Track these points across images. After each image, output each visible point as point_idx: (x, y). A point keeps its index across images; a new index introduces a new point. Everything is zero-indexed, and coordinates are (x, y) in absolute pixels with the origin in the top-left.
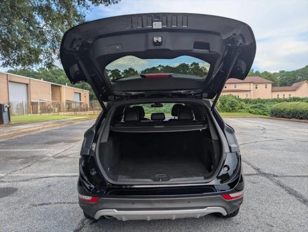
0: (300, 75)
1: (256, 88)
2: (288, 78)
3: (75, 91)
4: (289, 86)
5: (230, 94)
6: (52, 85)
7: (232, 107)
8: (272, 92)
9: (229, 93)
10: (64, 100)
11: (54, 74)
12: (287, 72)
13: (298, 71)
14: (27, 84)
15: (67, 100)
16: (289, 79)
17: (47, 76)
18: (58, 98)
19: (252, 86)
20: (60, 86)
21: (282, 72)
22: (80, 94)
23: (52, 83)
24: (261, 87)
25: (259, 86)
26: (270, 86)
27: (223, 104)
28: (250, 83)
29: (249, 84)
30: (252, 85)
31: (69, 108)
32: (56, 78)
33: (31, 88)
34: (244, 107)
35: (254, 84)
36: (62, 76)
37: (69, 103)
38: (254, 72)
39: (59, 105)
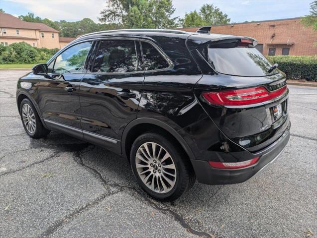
0: (80, 28)
1: (43, 36)
2: (70, 29)
4: (71, 37)
5: (23, 42)
7: (31, 58)
8: (60, 42)
9: (21, 41)
12: (69, 22)
13: (77, 23)
16: (71, 31)
19: (38, 35)
21: (63, 22)
24: (48, 36)
25: (45, 34)
26: (56, 36)
27: (18, 54)
28: (35, 30)
29: (34, 32)
30: (38, 33)
34: (45, 57)
35: (40, 31)
38: (35, 18)
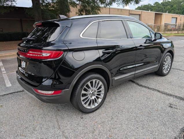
3: (173, 16)
6: (156, 14)
10: (163, 23)
11: (164, 5)
14: (140, 15)
15: (165, 24)
17: (159, 8)
18: (159, 22)
20: (162, 14)
22: (177, 18)
23: (156, 12)
31: (165, 29)
32: (165, 8)
33: (142, 17)
36: (169, 6)
37: (166, 25)
39: (159, 27)
